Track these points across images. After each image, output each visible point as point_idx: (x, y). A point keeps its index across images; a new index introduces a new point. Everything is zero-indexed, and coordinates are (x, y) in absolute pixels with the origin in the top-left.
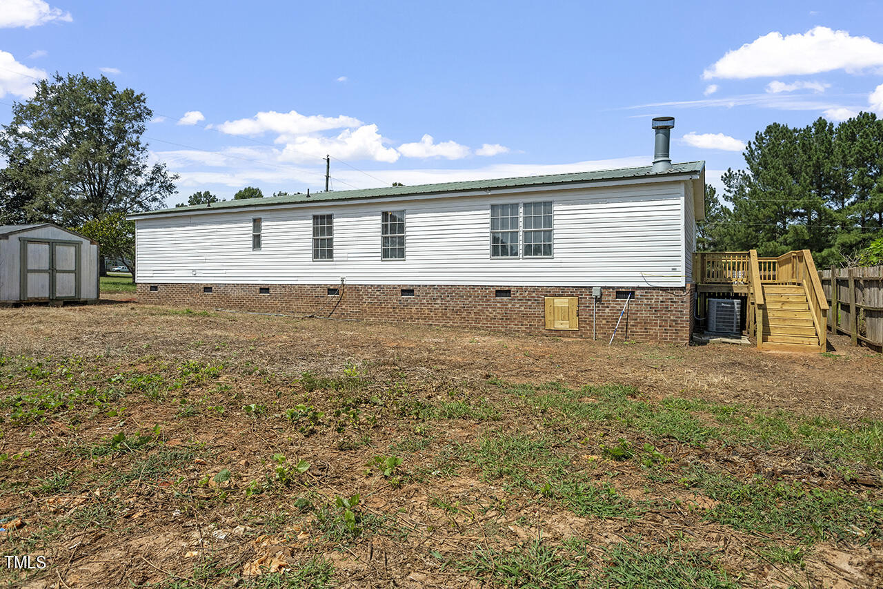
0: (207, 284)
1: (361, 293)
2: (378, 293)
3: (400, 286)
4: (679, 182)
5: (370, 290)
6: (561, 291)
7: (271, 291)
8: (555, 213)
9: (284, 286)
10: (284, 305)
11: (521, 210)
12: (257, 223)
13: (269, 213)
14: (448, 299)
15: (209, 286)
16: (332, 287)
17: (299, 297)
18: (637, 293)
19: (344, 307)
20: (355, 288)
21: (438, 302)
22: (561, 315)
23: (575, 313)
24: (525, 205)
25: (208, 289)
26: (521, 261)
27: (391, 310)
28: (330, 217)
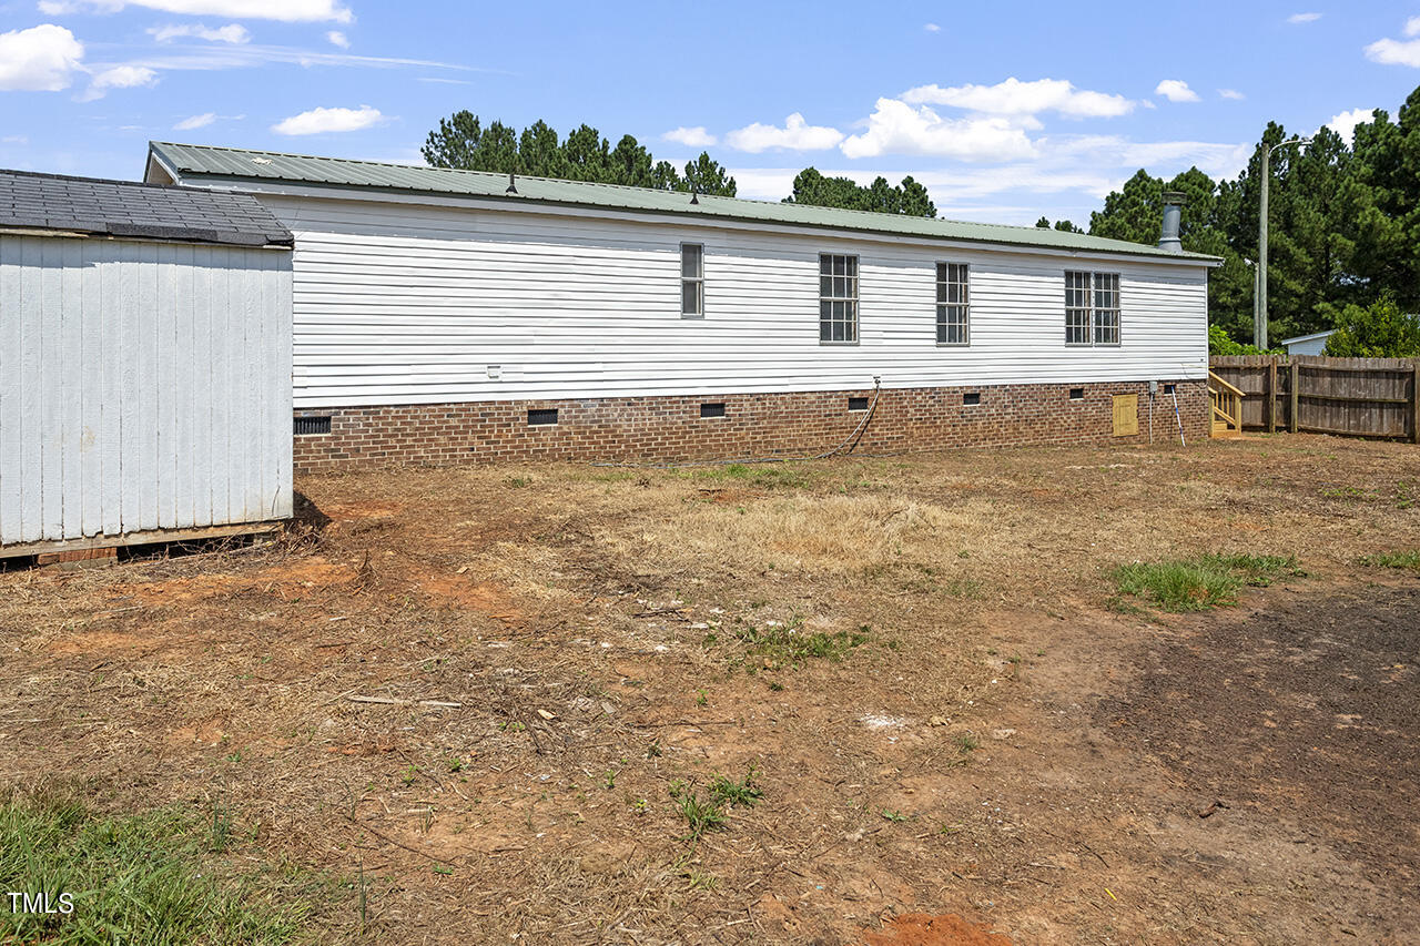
0: (541, 401)
1: (905, 404)
2: (931, 402)
3: (961, 388)
4: (1201, 267)
5: (919, 398)
6: (1123, 389)
7: (730, 410)
8: (1123, 289)
9: (759, 397)
10: (759, 438)
11: (1093, 281)
12: (692, 254)
13: (724, 236)
14: (1021, 405)
15: (547, 407)
16: (856, 396)
17: (791, 419)
18: (1178, 386)
19: (877, 430)
20: (895, 396)
21: (1010, 410)
22: (1125, 416)
23: (1136, 413)
24: (1098, 276)
25: (541, 414)
26: (1094, 349)
27: (950, 429)
28: (853, 260)
